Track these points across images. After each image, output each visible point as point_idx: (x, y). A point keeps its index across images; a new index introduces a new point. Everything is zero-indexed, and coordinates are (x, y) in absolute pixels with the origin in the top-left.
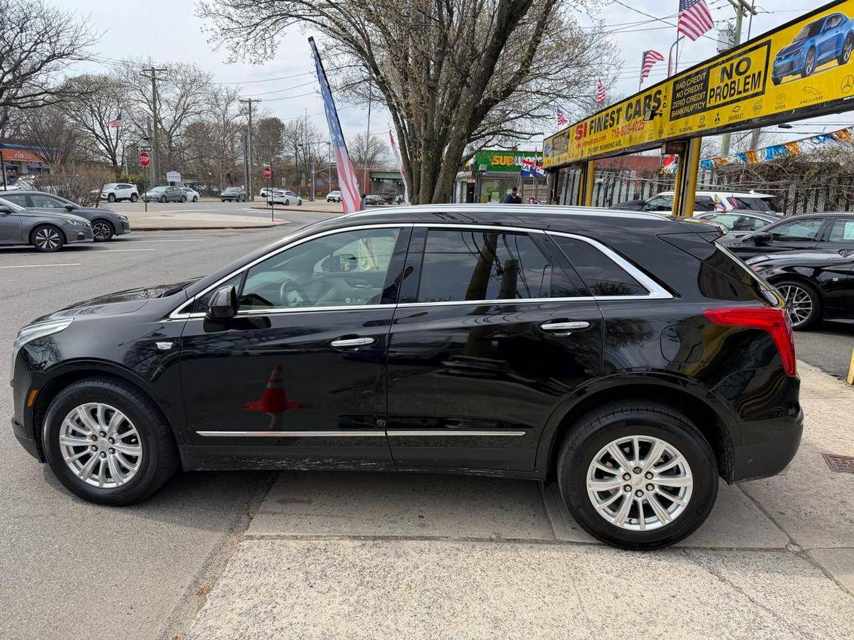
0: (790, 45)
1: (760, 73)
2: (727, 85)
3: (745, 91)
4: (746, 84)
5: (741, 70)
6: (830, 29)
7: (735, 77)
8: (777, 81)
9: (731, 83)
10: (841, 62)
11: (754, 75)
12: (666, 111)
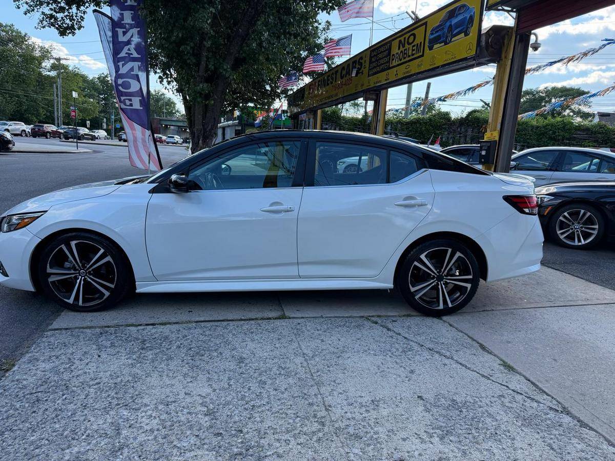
0: (438, 24)
1: (421, 43)
2: (402, 52)
3: (413, 55)
4: (413, 50)
5: (410, 41)
6: (460, 14)
7: (407, 46)
8: (431, 48)
9: (405, 50)
10: (466, 35)
11: (417, 44)
12: (366, 71)
